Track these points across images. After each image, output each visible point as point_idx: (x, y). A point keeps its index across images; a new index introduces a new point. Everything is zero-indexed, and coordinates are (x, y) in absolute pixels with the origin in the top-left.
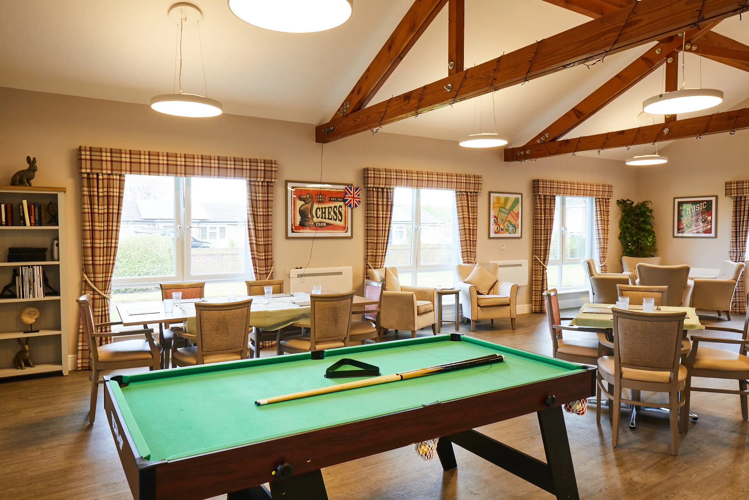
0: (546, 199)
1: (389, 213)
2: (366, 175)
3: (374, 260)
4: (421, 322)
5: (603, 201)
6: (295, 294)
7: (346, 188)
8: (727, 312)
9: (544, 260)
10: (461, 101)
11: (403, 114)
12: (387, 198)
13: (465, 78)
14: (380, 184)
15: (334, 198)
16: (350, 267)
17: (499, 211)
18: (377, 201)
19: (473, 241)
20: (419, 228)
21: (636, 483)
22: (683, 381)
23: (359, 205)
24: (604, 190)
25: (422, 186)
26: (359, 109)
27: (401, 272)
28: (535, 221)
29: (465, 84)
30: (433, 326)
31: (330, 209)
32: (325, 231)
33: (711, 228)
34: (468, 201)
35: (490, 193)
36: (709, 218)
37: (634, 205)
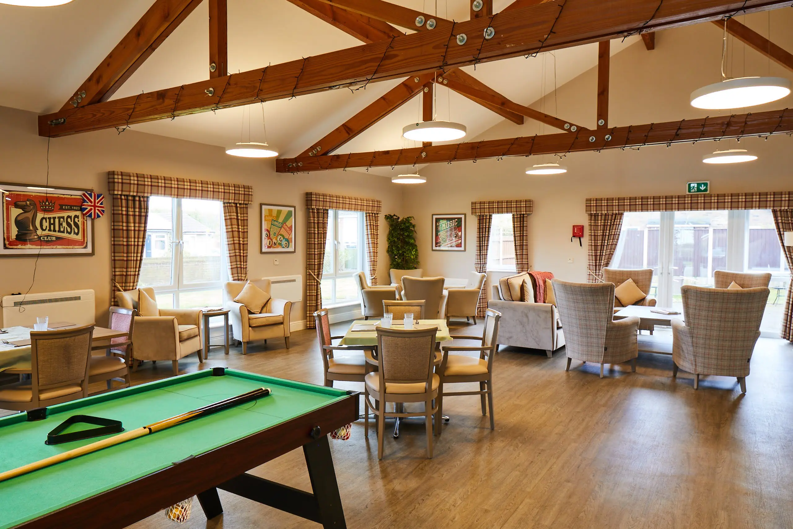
0: (319, 212)
1: (143, 225)
2: (111, 180)
3: (124, 281)
4: (183, 349)
5: (373, 216)
6: (8, 330)
7: (84, 195)
8: (474, 317)
9: (318, 275)
10: (225, 108)
11: (156, 114)
12: (140, 208)
13: (229, 84)
14: (130, 191)
15: (68, 206)
16: (92, 291)
17: (272, 224)
18: (127, 211)
19: (243, 256)
20: (181, 242)
21: (398, 492)
22: (436, 389)
23: (102, 215)
24: (373, 205)
25: (184, 196)
26: (99, 101)
27: (159, 293)
28: (309, 235)
29: (228, 90)
30: (199, 353)
31: (62, 220)
32: (55, 247)
33: (461, 242)
34: (237, 213)
35: (261, 205)
36: (460, 234)
37: (399, 220)
